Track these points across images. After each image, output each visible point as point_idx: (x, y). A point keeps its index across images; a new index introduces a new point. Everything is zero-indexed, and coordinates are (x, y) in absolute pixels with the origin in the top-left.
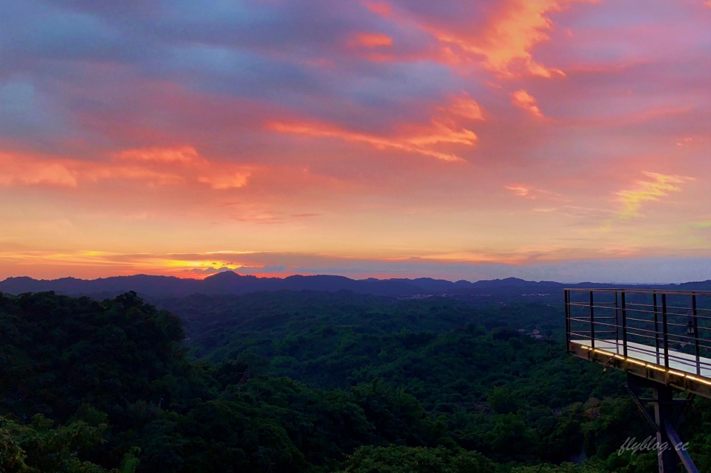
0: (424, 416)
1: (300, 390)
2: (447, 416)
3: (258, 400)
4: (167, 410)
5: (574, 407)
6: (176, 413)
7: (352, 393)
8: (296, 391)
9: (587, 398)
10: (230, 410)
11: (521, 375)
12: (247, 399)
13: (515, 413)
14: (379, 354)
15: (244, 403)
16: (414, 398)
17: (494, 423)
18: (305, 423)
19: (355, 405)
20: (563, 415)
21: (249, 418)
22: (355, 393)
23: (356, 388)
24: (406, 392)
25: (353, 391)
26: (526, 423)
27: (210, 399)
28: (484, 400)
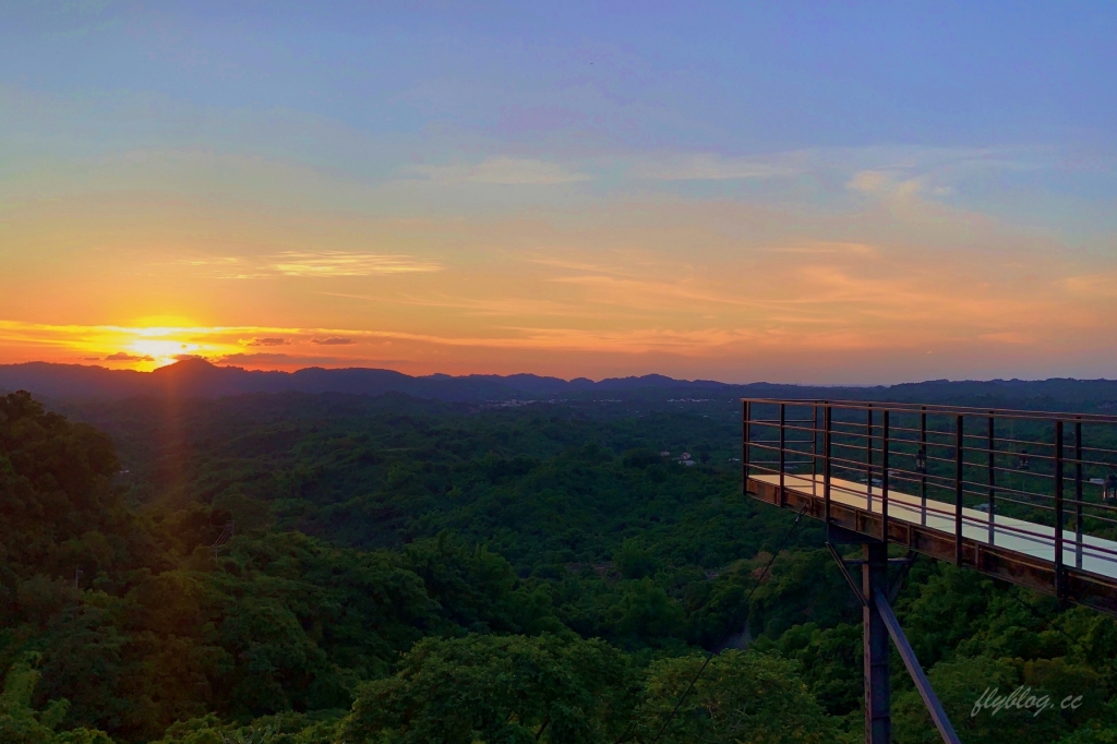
0: (516, 587)
1: (319, 552)
2: (551, 585)
3: (248, 568)
4: (91, 590)
5: (736, 566)
6: (106, 595)
7: (405, 554)
8: (312, 553)
9: (756, 553)
10: (200, 585)
11: (662, 520)
12: (230, 568)
13: (652, 577)
14: (449, 493)
15: (224, 575)
16: (503, 559)
17: (621, 593)
18: (327, 604)
19: (408, 573)
20: (722, 578)
21: (232, 598)
22: (409, 555)
23: (412, 547)
24: (489, 550)
25: (407, 551)
26: (668, 592)
27: (164, 570)
28: (608, 558)
